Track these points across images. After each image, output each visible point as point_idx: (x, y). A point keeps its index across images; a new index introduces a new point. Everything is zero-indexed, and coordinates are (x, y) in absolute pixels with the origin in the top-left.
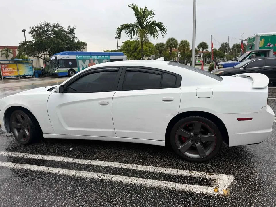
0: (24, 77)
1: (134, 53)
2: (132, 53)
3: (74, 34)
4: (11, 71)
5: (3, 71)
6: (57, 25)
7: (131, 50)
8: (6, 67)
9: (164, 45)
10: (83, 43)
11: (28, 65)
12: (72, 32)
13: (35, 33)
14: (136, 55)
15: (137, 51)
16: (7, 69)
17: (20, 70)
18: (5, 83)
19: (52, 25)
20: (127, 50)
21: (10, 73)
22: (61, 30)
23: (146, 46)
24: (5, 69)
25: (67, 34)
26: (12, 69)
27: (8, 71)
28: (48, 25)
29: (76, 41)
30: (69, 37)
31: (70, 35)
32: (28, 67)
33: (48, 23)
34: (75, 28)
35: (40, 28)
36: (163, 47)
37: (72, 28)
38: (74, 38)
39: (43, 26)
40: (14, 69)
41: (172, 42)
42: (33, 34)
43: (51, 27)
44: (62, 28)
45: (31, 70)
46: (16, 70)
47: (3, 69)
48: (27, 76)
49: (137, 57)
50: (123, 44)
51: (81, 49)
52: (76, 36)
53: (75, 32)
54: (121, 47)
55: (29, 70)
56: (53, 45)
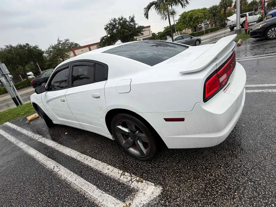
1: (190, 23)
2: (189, 23)
3: (134, 21)
6: (121, 17)
7: (187, 21)
9: (218, 7)
10: (142, 27)
12: (132, 20)
13: (108, 29)
14: (191, 24)
15: (192, 20)
19: (118, 19)
20: (184, 22)
22: (125, 21)
23: (201, 13)
25: (129, 23)
28: (115, 20)
29: (137, 26)
30: (131, 25)
31: (132, 23)
33: (114, 19)
34: (134, 16)
35: (110, 24)
36: (217, 10)
37: (132, 17)
38: (135, 24)
39: (112, 22)
41: (226, 2)
42: (108, 30)
43: (117, 21)
44: (125, 19)
49: (193, 25)
50: (180, 17)
51: (142, 32)
52: (136, 22)
53: (135, 19)
54: (178, 20)
56: (120, 35)
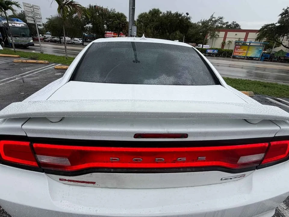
0: (251, 59)
4: (242, 51)
5: (235, 51)
8: (239, 48)
11: (258, 48)
16: (239, 50)
17: (249, 52)
18: (233, 61)
21: (239, 54)
24: (237, 49)
26: (242, 50)
27: (239, 51)
32: (258, 50)
40: (244, 50)
45: (259, 53)
46: (245, 52)
47: (236, 49)
48: (254, 58)
55: (257, 52)
